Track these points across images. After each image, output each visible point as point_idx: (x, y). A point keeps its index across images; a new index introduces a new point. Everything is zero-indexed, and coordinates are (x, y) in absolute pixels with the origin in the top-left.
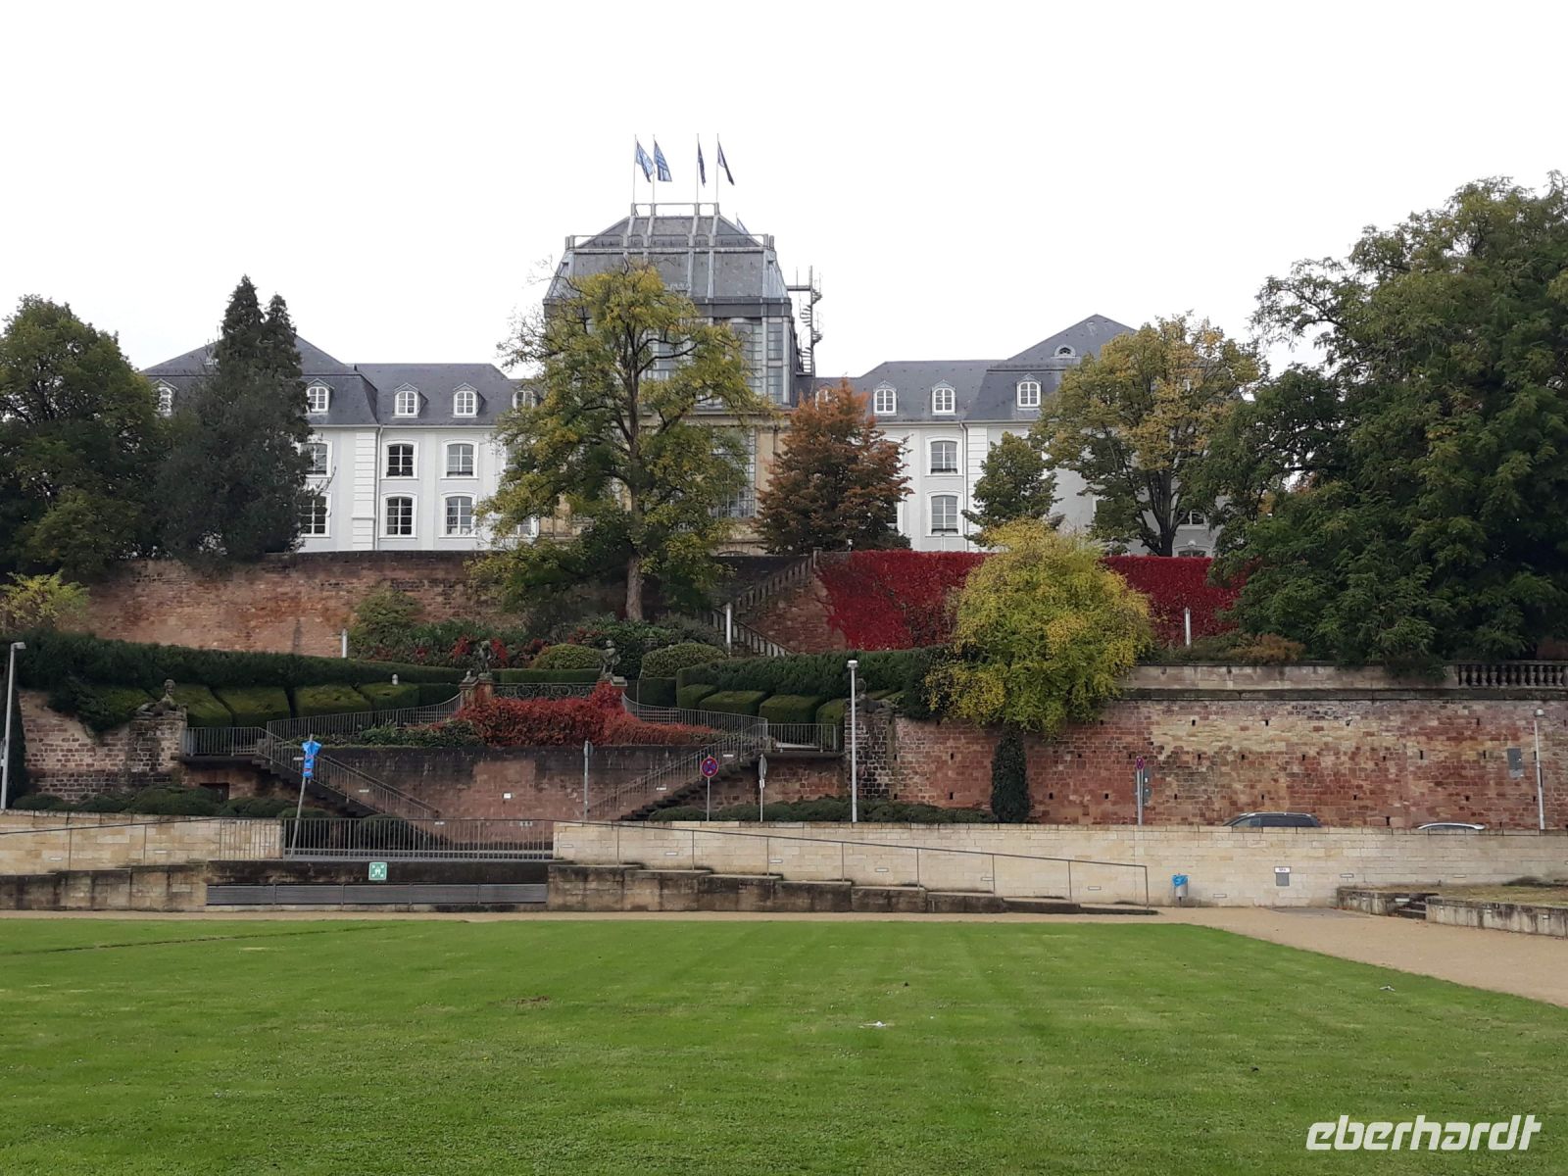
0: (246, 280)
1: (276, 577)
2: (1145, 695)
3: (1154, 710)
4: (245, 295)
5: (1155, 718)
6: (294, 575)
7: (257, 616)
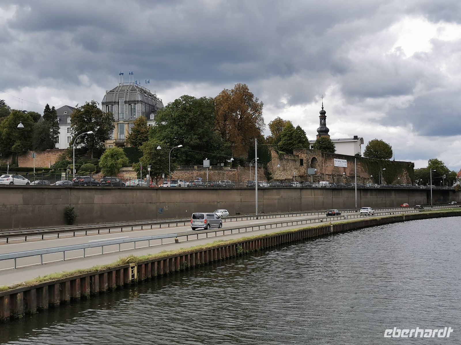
0: (47, 104)
1: (48, 153)
2: (123, 171)
3: (125, 173)
4: (47, 106)
5: (125, 174)
6: (50, 153)
7: (45, 160)
